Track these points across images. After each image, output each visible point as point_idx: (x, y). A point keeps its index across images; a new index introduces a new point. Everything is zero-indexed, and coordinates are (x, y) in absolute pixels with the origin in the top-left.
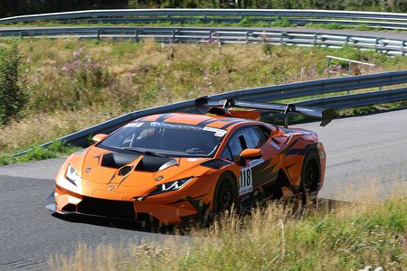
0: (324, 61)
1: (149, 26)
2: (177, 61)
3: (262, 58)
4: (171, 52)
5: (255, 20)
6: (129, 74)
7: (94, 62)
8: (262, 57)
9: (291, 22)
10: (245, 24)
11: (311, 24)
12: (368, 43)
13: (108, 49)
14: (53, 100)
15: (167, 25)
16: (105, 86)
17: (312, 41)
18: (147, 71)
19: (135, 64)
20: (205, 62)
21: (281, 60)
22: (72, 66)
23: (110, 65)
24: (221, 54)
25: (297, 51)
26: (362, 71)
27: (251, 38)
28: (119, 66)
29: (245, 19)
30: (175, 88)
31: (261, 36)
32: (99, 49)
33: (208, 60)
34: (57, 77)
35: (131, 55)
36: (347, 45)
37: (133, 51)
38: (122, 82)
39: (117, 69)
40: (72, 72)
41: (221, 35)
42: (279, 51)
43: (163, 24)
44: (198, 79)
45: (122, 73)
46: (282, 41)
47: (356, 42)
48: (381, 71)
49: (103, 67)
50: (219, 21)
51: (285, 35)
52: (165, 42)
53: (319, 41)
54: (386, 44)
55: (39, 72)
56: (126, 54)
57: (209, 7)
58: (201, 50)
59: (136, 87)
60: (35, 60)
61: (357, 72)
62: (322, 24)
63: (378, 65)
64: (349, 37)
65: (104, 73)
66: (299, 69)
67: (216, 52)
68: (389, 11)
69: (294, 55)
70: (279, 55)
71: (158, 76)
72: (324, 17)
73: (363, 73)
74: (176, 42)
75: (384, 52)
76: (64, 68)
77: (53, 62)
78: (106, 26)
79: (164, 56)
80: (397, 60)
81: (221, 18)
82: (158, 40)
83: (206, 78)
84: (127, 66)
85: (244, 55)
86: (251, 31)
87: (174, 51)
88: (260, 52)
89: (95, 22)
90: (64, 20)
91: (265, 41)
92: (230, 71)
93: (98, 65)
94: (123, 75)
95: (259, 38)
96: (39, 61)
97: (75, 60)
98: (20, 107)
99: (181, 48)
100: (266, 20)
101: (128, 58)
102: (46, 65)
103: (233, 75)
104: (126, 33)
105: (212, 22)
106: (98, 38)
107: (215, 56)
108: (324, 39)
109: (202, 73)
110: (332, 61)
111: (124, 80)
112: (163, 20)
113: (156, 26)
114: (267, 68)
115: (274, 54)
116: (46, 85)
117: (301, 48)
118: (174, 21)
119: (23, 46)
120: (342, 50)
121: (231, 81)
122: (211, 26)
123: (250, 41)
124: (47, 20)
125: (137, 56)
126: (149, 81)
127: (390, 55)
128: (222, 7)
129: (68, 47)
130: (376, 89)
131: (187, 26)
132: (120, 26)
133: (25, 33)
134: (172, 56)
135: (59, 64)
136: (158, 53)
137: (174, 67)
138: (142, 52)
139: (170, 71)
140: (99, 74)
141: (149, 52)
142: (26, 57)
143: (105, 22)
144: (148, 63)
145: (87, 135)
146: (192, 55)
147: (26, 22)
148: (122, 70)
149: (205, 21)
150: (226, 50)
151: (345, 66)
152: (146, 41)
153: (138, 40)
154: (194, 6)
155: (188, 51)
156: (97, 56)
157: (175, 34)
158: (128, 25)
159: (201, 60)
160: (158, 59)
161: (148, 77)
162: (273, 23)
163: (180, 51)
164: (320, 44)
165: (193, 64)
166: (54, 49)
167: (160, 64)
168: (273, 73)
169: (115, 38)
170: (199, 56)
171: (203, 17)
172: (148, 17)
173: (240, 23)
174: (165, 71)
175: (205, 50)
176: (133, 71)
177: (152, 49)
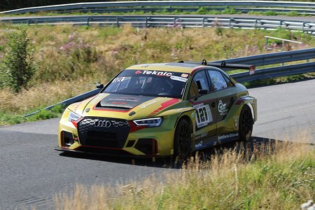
0: (263, 40)
1: (127, 15)
2: (149, 42)
3: (215, 39)
4: (144, 35)
5: (209, 9)
6: (110, 52)
7: (84, 43)
8: (215, 37)
9: (237, 11)
10: (201, 12)
11: (252, 12)
12: (296, 26)
13: (96, 33)
14: (53, 73)
15: (141, 14)
16: (93, 62)
17: (254, 24)
18: (126, 49)
19: (117, 44)
20: (171, 42)
21: (229, 40)
22: (68, 46)
23: (98, 45)
24: (183, 35)
25: (241, 32)
26: (292, 48)
27: (206, 23)
28: (104, 45)
29: (201, 9)
31: (214, 21)
32: (89, 32)
33: (173, 41)
34: (56, 54)
35: (114, 37)
36: (281, 28)
37: (115, 34)
38: (107, 59)
39: (103, 48)
40: (68, 51)
41: (183, 21)
42: (228, 33)
43: (137, 13)
44: (166, 55)
45: (106, 51)
46: (230, 25)
47: (287, 25)
48: (307, 47)
49: (92, 47)
50: (182, 10)
51: (232, 21)
52: (140, 27)
53: (259, 25)
54: (311, 27)
55: (42, 51)
56: (110, 37)
58: (168, 33)
59: (118, 62)
60: (40, 41)
61: (289, 48)
62: (261, 12)
63: (304, 43)
64: (282, 21)
65: (93, 51)
66: (244, 46)
67: (180, 34)
69: (239, 36)
70: (228, 36)
71: (135, 53)
72: (262, 6)
73: (294, 49)
74: (149, 27)
75: (310, 32)
76: (62, 48)
77: (53, 43)
78: (94, 15)
79: (139, 37)
81: (183, 7)
82: (135, 26)
83: (172, 55)
84: (111, 46)
85: (200, 36)
86: (207, 18)
87: (147, 33)
88: (214, 33)
89: (85, 12)
90: (61, 11)
91: (218, 25)
92: (191, 49)
93: (88, 45)
94: (107, 53)
95: (212, 23)
96: (42, 43)
97: (70, 42)
98: (28, 79)
99: (152, 31)
100: (218, 9)
101: (111, 39)
102: (48, 45)
103: (193, 51)
104: (110, 20)
105: (176, 11)
106: (88, 24)
107: (179, 37)
108: (263, 23)
109: (169, 50)
110: (269, 40)
111: (108, 56)
112: (138, 10)
113: (133, 14)
114: (219, 46)
115: (224, 36)
116: (48, 61)
117: (245, 30)
118: (146, 10)
119: (30, 31)
120: (277, 31)
121: (192, 56)
122: (175, 14)
123: (206, 25)
124: (48, 11)
125: (118, 38)
126: (127, 58)
127: (314, 35)
129: (64, 32)
130: (305, 62)
131: (156, 14)
132: (105, 15)
133: (31, 21)
134: (146, 38)
135: (58, 45)
136: (134, 35)
137: (147, 46)
138: (122, 35)
139: (144, 49)
140: (89, 53)
141: (127, 35)
142: (32, 40)
143: (93, 12)
144: (127, 43)
146: (161, 37)
147: (31, 12)
148: (106, 48)
149: (170, 10)
150: (188, 33)
151: (279, 44)
152: (125, 26)
153: (118, 25)
155: (158, 34)
156: (87, 38)
157: (147, 20)
158: (111, 15)
159: (168, 40)
160: (135, 40)
161: (127, 54)
162: (223, 11)
163: (151, 34)
164: (260, 27)
165: (162, 44)
166: (54, 33)
167: (136, 44)
168: (225, 50)
169: (100, 24)
170: (166, 38)
171: (169, 7)
172: (126, 8)
173: (198, 11)
174: (140, 50)
175: (171, 32)
176: (115, 50)
177: (130, 32)
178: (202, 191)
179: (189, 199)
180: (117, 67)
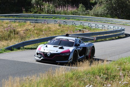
0: (75, 29)
1: (28, 18)
3: (58, 28)
5: (56, 18)
6: (22, 31)
7: (13, 28)
8: (58, 27)
9: (66, 18)
10: (54, 19)
11: (71, 19)
12: (86, 24)
13: (17, 24)
14: (2, 38)
15: (33, 18)
16: (16, 34)
17: (72, 23)
18: (27, 30)
19: (24, 28)
20: (43, 28)
21: (63, 28)
22: (7, 28)
23: (18, 29)
25: (67, 26)
29: (54, 17)
30: (35, 35)
31: (58, 22)
32: (15, 24)
33: (44, 28)
34: (4, 31)
36: (81, 25)
38: (21, 33)
39: (20, 30)
40: (7, 30)
41: (47, 21)
42: (63, 26)
44: (41, 33)
45: (21, 31)
46: (63, 23)
47: (83, 24)
48: (89, 32)
49: (16, 29)
50: (47, 18)
52: (33, 23)
53: (73, 24)
54: (91, 25)
56: (22, 26)
57: (44, 14)
59: (25, 34)
61: (84, 32)
62: (74, 19)
63: (89, 30)
64: (81, 23)
65: (16, 31)
66: (68, 31)
67: (46, 26)
68: (92, 16)
70: (63, 27)
71: (30, 32)
72: (75, 17)
73: (85, 33)
74: (35, 23)
76: (5, 29)
77: (3, 27)
78: (17, 18)
79: (32, 26)
80: (94, 29)
82: (31, 22)
83: (43, 33)
84: (22, 29)
85: (53, 27)
86: (56, 20)
87: (35, 25)
90: (5, 16)
93: (14, 28)
99: (37, 24)
100: (59, 18)
102: (1, 28)
103: (51, 32)
104: (22, 20)
106: (15, 21)
107: (46, 27)
108: (75, 23)
109: (42, 31)
110: (77, 29)
112: (32, 17)
113: (30, 18)
114: (60, 30)
115: (61, 27)
116: (1, 33)
117: (69, 25)
118: (35, 17)
120: (79, 26)
121: (50, 34)
122: (44, 19)
123: (55, 23)
124: (2, 16)
125: (25, 26)
126: (28, 33)
127: (92, 28)
128: (48, 14)
129: (7, 24)
131: (38, 19)
132: (21, 18)
134: (34, 27)
135: (4, 28)
137: (35, 30)
139: (34, 31)
141: (28, 25)
144: (28, 28)
145: (12, 47)
148: (21, 30)
149: (43, 17)
150: (49, 25)
151: (80, 30)
152: (27, 22)
153: (25, 22)
154: (40, 13)
155: (39, 25)
156: (14, 26)
157: (35, 21)
158: (23, 18)
160: (30, 27)
161: (28, 32)
162: (61, 18)
163: (36, 25)
165: (40, 29)
166: (3, 24)
167: (31, 29)
168: (61, 32)
169: (19, 21)
172: (28, 16)
174: (32, 31)
175: (43, 25)
176: (24, 30)
177: (29, 24)
178: (52, 80)
179: (48, 83)
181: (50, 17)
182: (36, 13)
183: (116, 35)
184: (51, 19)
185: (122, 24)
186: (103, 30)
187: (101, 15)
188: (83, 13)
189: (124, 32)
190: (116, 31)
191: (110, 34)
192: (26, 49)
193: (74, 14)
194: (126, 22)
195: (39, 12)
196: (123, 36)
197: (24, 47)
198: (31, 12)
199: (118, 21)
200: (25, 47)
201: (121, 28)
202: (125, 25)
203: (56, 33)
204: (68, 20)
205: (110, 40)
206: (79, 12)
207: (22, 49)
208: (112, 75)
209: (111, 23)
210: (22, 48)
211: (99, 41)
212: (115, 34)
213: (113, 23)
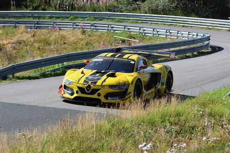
0: (112, 38)
1: (22, 20)
2: (36, 38)
3: (80, 37)
4: (33, 33)
5: (77, 18)
6: (10, 45)
9: (95, 19)
10: (71, 19)
11: (105, 20)
12: (135, 30)
15: (31, 19)
17: (106, 28)
18: (21, 43)
19: (15, 39)
20: (51, 39)
21: (90, 38)
23: (2, 40)
24: (59, 35)
25: (98, 33)
26: (132, 44)
27: (75, 26)
28: (6, 40)
29: (72, 17)
30: (35, 52)
31: (80, 25)
33: (53, 38)
36: (124, 31)
37: (13, 33)
38: (8, 49)
39: (5, 42)
41: (59, 25)
42: (89, 33)
43: (29, 19)
44: (47, 48)
46: (91, 28)
47: (129, 29)
48: (142, 44)
50: (58, 18)
51: (92, 25)
52: (31, 28)
53: (110, 28)
54: (144, 30)
56: (10, 34)
57: (53, 10)
58: (49, 32)
59: (15, 51)
61: (130, 44)
62: (111, 20)
63: (140, 41)
64: (125, 26)
66: (100, 43)
67: (57, 33)
68: (146, 14)
69: (97, 35)
70: (89, 36)
71: (26, 46)
72: (112, 16)
73: (133, 45)
74: (36, 28)
75: (143, 34)
79: (29, 35)
80: (150, 39)
81: (59, 16)
82: (27, 27)
83: (52, 47)
84: (10, 40)
85: (71, 35)
86: (75, 23)
87: (35, 33)
88: (80, 34)
91: (82, 28)
92: (65, 43)
94: (8, 45)
95: (79, 27)
99: (39, 31)
100: (83, 18)
101: (11, 36)
103: (66, 45)
104: (11, 23)
105: (55, 18)
107: (56, 35)
108: (112, 27)
109: (49, 44)
110: (117, 39)
111: (9, 48)
112: (29, 17)
113: (25, 20)
114: (83, 42)
115: (87, 35)
117: (101, 32)
118: (35, 17)
120: (122, 33)
121: (65, 49)
122: (54, 20)
123: (74, 28)
125: (15, 35)
126: (21, 49)
127: (147, 36)
128: (60, 10)
131: (41, 20)
132: (6, 20)
134: (34, 36)
136: (26, 34)
137: (35, 41)
138: (18, 34)
139: (33, 43)
141: (21, 34)
144: (21, 39)
146: (44, 35)
148: (7, 42)
149: (51, 18)
150: (63, 33)
151: (123, 41)
152: (20, 28)
153: (16, 27)
154: (45, 10)
155: (42, 33)
157: (35, 24)
158: (11, 20)
159: (49, 38)
160: (27, 37)
161: (21, 46)
162: (86, 19)
163: (38, 33)
164: (110, 30)
165: (45, 40)
167: (27, 40)
168: (87, 45)
169: (4, 26)
170: (48, 36)
171: (50, 15)
172: (21, 15)
173: (69, 18)
174: (30, 43)
175: (51, 33)
176: (13, 43)
177: (23, 32)
178: (72, 138)
180: (15, 55)
181: (64, 16)
182: (36, 9)
183: (193, 49)
184: (66, 20)
185: (205, 28)
186: (169, 40)
187: (163, 10)
188: (128, 8)
189: (208, 42)
190: (194, 41)
191: (182, 48)
192: (18, 78)
193: (111, 10)
194: (212, 23)
195: (43, 7)
196: (207, 51)
197: (15, 75)
198: (27, 8)
199: (198, 22)
200: (17, 74)
201: (202, 35)
202: (210, 29)
203: (75, 47)
204: (100, 22)
205: (182, 58)
206: (120, 6)
207: (10, 79)
208: (187, 124)
209: (183, 26)
210: (11, 76)
211: (161, 60)
212: (192, 46)
213: (187, 27)
